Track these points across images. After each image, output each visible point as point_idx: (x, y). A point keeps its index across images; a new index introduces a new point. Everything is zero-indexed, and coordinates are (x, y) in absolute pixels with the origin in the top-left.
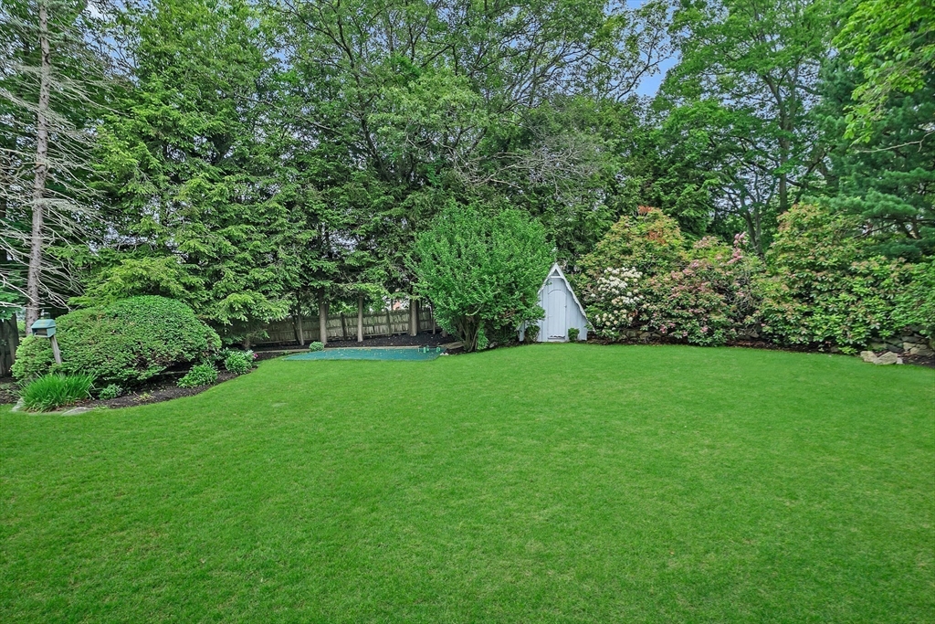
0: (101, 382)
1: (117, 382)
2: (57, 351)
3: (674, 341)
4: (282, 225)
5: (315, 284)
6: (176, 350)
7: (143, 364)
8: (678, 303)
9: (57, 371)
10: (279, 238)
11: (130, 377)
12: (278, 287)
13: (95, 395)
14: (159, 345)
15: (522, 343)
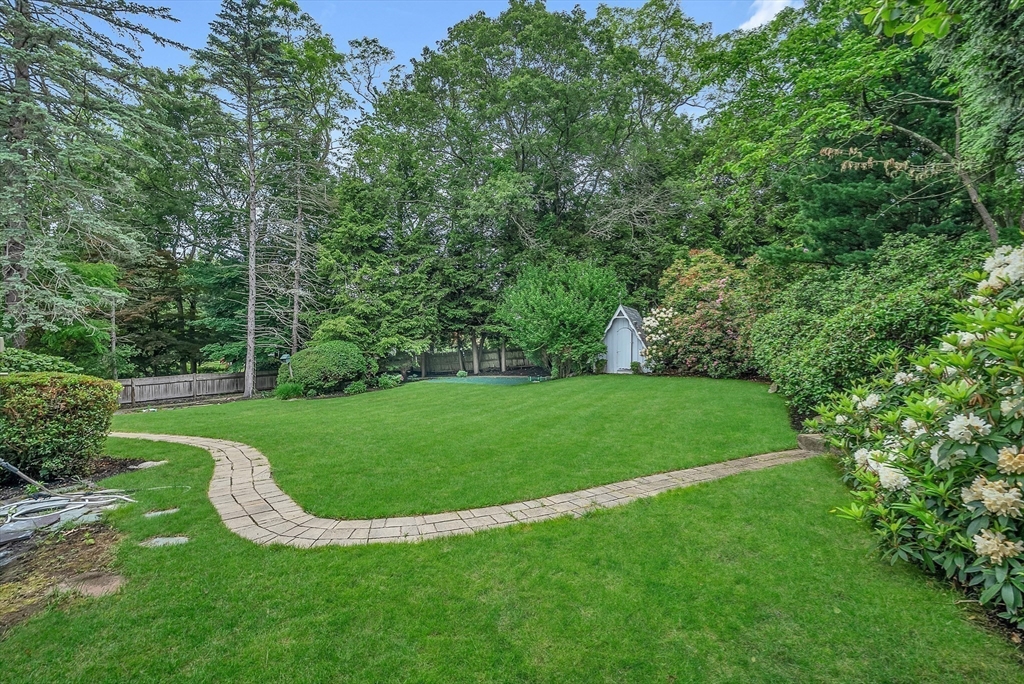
0: (307, 387)
1: (314, 388)
2: (291, 371)
3: (696, 373)
4: (422, 288)
5: (453, 328)
6: (343, 372)
7: (326, 379)
8: (693, 339)
9: (291, 381)
10: (421, 297)
11: (320, 385)
12: (420, 331)
13: (305, 394)
14: (334, 369)
15: (595, 374)
